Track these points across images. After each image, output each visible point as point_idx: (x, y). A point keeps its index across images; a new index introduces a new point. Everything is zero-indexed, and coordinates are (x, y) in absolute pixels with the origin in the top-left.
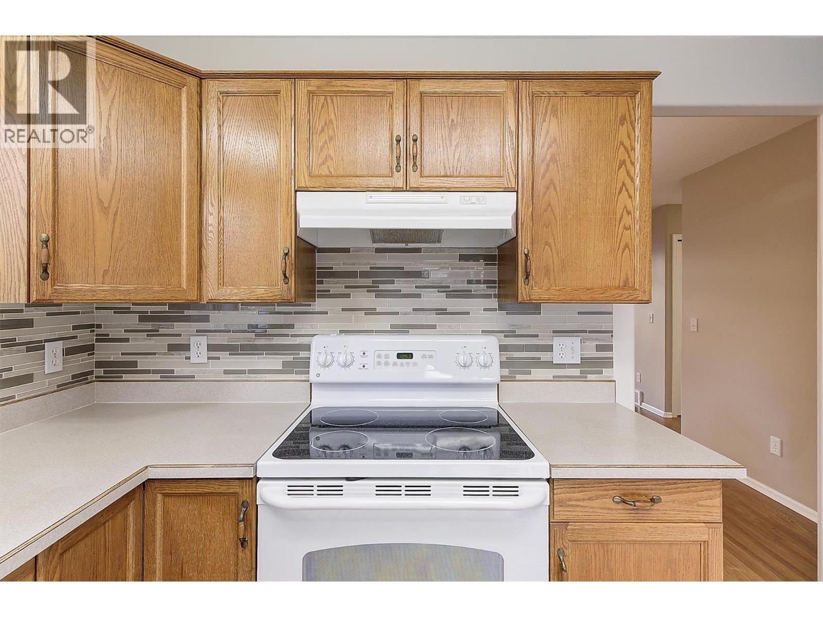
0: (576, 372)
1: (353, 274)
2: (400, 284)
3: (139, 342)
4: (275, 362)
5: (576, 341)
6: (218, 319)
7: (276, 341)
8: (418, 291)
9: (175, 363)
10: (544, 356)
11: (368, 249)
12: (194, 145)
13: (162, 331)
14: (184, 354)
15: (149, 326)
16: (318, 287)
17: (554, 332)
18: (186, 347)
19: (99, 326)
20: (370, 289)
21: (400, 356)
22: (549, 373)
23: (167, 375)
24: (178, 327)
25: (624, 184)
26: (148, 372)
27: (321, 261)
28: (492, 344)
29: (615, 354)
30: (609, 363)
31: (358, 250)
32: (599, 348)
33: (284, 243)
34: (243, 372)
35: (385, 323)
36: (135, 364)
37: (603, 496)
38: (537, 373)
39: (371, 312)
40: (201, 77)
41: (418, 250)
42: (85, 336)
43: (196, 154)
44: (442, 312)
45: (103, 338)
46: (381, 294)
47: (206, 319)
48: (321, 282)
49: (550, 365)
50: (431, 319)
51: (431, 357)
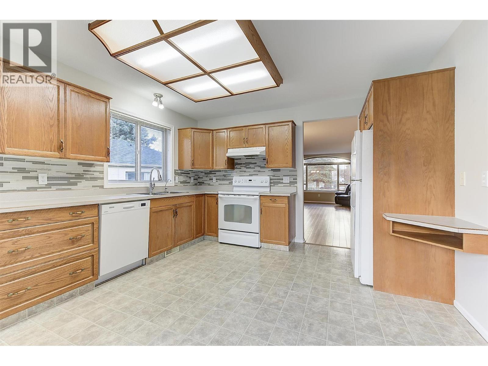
0: (289, 185)
1: (241, 164)
2: (251, 166)
3: (205, 178)
4: (227, 182)
5: (288, 177)
6: (218, 174)
7: (228, 178)
8: (254, 167)
9: (210, 182)
10: (281, 181)
11: (245, 158)
12: (212, 142)
13: (208, 176)
14: (212, 181)
15: (206, 175)
16: (235, 167)
17: (284, 175)
18: (212, 179)
19: (198, 175)
20: (245, 167)
21: (249, 180)
22: (283, 185)
23: (209, 184)
24: (211, 175)
25: (286, 143)
26: (206, 184)
27: (236, 161)
28: (268, 178)
29: (298, 181)
30: (296, 183)
31: (242, 159)
32: (294, 179)
33: (226, 158)
34: (222, 184)
35: (248, 174)
36: (204, 182)
37: (268, 199)
38: (280, 185)
39: (245, 172)
40: (213, 130)
41: (254, 158)
42: (196, 177)
43: (212, 144)
44: (259, 171)
45: (199, 178)
46: (247, 168)
47: (215, 174)
48: (236, 166)
49: (282, 183)
50: (257, 173)
51: (255, 181)
